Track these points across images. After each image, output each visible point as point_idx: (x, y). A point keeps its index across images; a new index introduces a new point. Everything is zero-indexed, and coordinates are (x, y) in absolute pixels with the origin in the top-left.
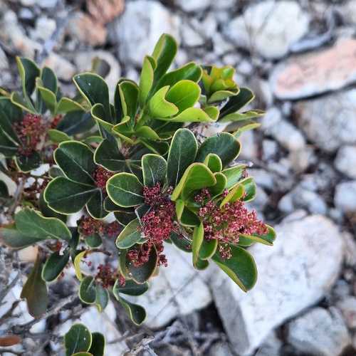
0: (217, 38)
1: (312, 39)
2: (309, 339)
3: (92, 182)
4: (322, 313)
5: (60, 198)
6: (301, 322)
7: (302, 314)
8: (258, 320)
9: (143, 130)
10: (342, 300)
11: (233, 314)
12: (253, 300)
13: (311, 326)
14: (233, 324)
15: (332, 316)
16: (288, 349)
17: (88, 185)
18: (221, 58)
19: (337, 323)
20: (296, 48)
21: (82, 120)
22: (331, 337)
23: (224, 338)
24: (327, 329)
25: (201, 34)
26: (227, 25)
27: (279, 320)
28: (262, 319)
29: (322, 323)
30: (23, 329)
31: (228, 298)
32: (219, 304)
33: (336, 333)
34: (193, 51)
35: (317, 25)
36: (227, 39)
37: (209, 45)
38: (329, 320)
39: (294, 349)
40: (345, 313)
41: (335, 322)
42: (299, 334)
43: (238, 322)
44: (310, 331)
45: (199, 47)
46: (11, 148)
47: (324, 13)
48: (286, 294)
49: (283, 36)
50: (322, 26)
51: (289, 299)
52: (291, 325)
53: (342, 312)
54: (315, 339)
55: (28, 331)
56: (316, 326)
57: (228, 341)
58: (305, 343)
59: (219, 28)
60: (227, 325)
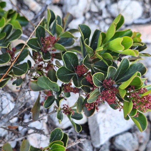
0: (104, 11)
1: (143, 19)
2: (123, 144)
3: (73, 70)
4: (129, 135)
5: (61, 75)
6: (121, 137)
7: (121, 134)
8: (105, 134)
9: (106, 54)
10: (138, 131)
11: (95, 129)
12: (105, 125)
13: (125, 139)
14: (95, 133)
15: (134, 137)
16: (113, 147)
17: (72, 71)
18: (104, 19)
19: (135, 140)
20: (136, 22)
21: (68, 41)
22: (132, 145)
23: (89, 138)
24: (130, 142)
25: (98, 7)
26: (110, 6)
27: (113, 134)
28: (107, 133)
29: (129, 139)
30: (25, 124)
31: (94, 122)
32: (90, 124)
33: (133, 144)
34: (93, 14)
35: (145, 14)
36: (108, 12)
37: (100, 13)
38: (132, 138)
39: (115, 147)
40: (138, 136)
41: (134, 139)
42: (119, 142)
43: (97, 132)
44: (123, 141)
45: (96, 13)
46: (38, 48)
47: (149, 9)
48: (118, 125)
49: (132, 15)
50: (147, 15)
51: (118, 127)
52: (117, 137)
53: (137, 135)
54: (125, 145)
55: (27, 126)
56: (127, 140)
57: (91, 139)
58: (120, 146)
59: (106, 7)
60: (91, 133)
